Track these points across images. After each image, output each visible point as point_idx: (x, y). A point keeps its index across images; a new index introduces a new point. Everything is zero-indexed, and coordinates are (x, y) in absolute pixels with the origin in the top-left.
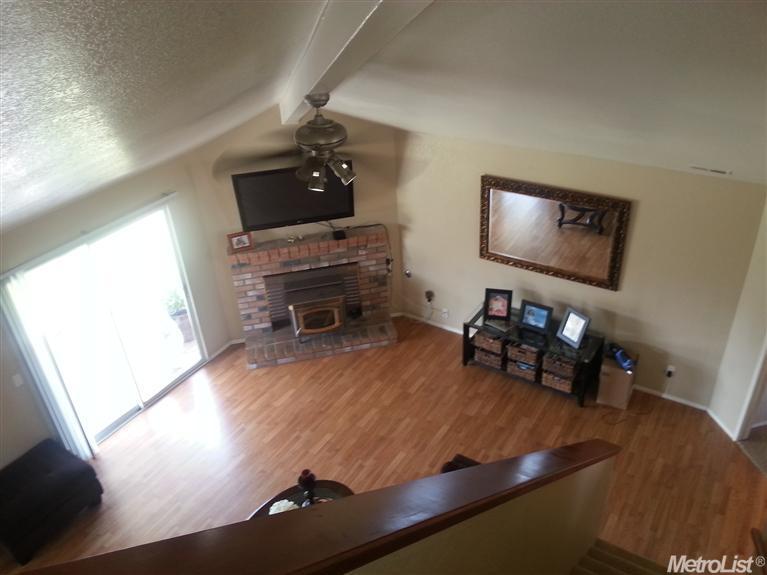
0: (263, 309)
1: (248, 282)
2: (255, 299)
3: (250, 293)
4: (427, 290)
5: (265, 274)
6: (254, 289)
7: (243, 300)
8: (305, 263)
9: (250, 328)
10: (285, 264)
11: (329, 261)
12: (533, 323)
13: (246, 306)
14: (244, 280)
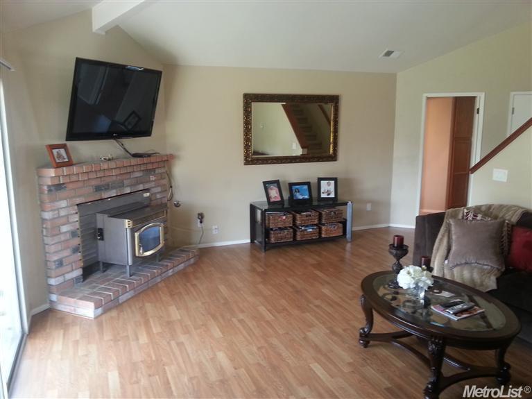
0: (75, 250)
1: (63, 213)
2: (68, 236)
3: (64, 229)
4: (198, 212)
5: (79, 201)
6: (68, 223)
7: (56, 239)
8: (113, 188)
9: (60, 279)
10: (98, 189)
11: (131, 186)
12: (301, 197)
13: (60, 247)
14: (58, 209)
